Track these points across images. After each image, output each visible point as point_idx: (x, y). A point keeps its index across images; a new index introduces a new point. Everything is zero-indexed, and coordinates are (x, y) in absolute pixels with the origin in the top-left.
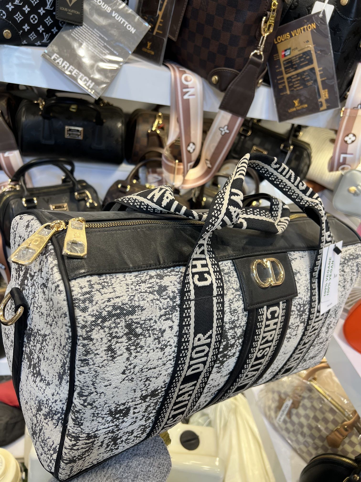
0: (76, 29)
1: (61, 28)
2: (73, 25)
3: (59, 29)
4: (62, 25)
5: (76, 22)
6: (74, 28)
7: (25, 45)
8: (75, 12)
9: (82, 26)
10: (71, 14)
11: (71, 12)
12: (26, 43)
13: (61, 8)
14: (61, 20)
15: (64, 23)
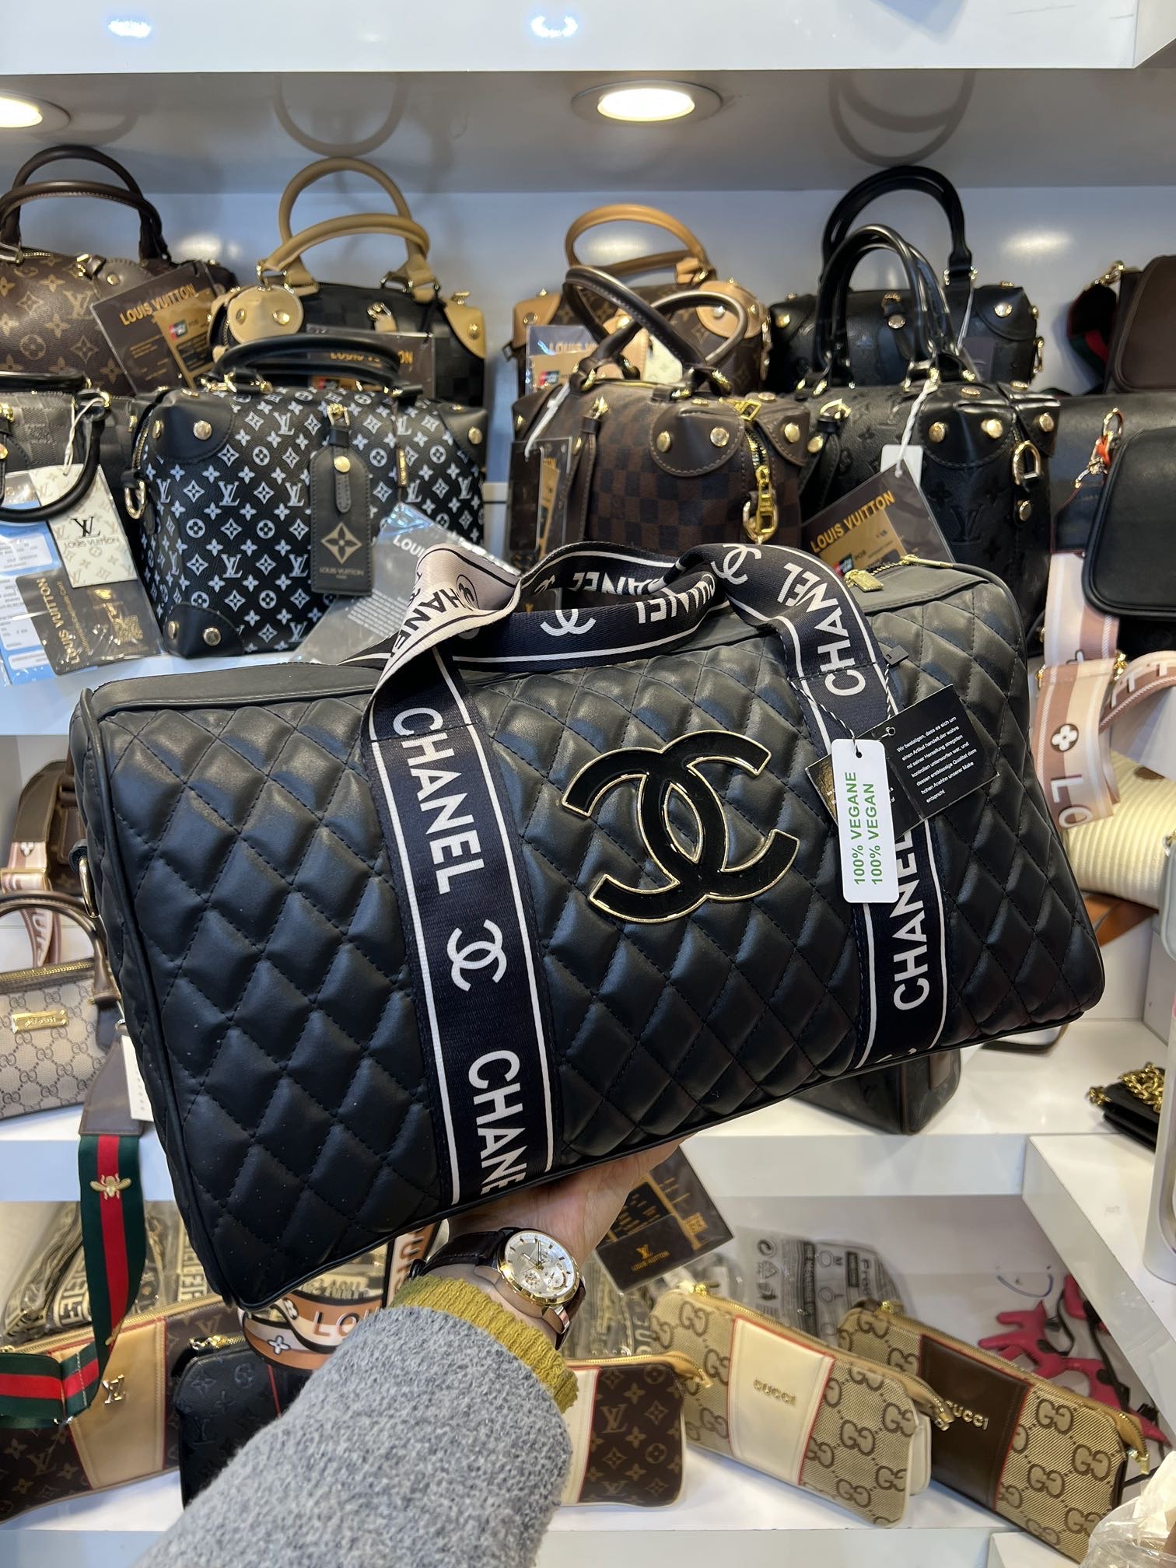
0: (358, 604)
1: (327, 607)
2: (351, 597)
3: (323, 609)
4: (331, 601)
5: (355, 591)
6: (355, 604)
7: (253, 653)
8: (353, 572)
9: (370, 596)
10: (344, 577)
11: (343, 574)
12: (255, 649)
13: (322, 570)
14: (326, 593)
15: (334, 596)
